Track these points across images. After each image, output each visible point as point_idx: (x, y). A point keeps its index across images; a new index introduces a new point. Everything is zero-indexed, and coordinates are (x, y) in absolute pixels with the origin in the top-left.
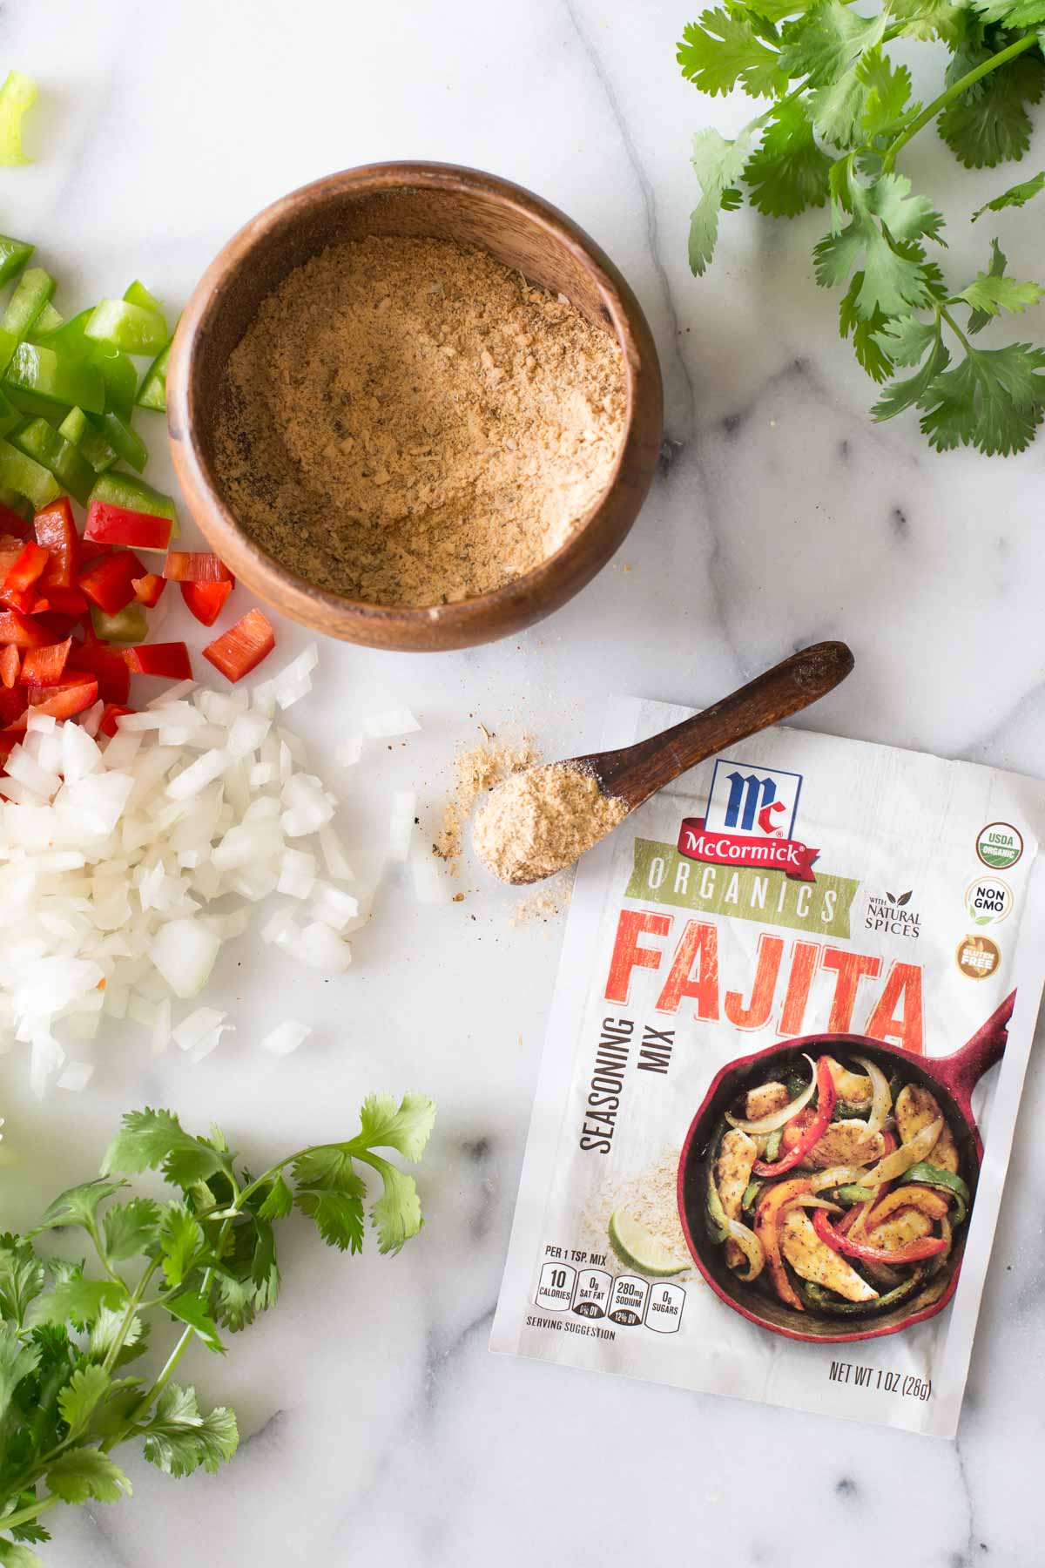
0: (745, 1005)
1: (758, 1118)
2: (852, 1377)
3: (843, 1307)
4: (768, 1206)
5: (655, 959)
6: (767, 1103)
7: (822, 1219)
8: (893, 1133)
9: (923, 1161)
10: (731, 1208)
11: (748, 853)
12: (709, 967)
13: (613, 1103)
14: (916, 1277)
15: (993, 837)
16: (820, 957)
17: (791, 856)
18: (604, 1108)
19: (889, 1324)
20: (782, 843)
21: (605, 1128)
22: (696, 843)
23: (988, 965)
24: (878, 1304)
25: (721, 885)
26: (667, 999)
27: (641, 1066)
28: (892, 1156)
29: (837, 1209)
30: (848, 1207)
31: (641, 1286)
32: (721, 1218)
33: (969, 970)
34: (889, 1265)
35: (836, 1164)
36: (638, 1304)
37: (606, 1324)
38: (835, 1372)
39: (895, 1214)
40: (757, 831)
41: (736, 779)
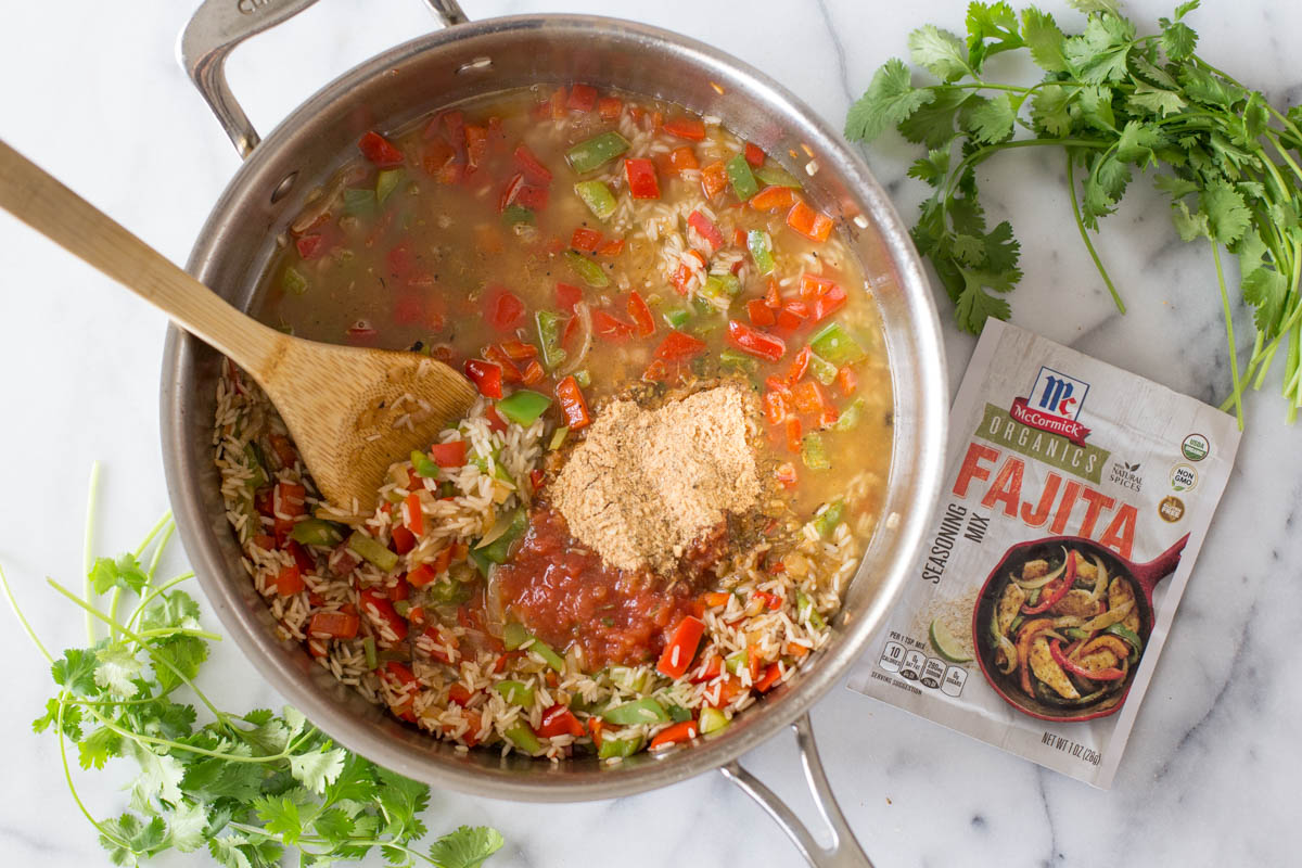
0: (1033, 512)
1: (1028, 579)
2: (1055, 744)
3: (1058, 700)
4: (1025, 632)
5: (984, 474)
6: (1036, 571)
7: (1056, 645)
8: (1106, 603)
9: (1120, 622)
10: (1004, 629)
11: (1049, 424)
12: (1016, 486)
13: (946, 555)
14: (1104, 690)
15: (1192, 442)
16: (1081, 491)
17: (1074, 430)
18: (940, 556)
19: (1083, 715)
20: (1070, 422)
21: (939, 569)
22: (1020, 412)
23: (1177, 515)
24: (1079, 702)
25: (1031, 439)
26: (989, 499)
27: (966, 536)
28: (1101, 616)
29: (1065, 640)
30: (1072, 641)
31: (942, 666)
32: (997, 634)
33: (1165, 516)
34: (1090, 680)
35: (1069, 614)
36: (939, 676)
37: (918, 685)
38: (1046, 739)
39: (1098, 650)
40: (1057, 413)
41: (1051, 379)
